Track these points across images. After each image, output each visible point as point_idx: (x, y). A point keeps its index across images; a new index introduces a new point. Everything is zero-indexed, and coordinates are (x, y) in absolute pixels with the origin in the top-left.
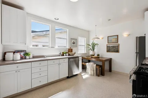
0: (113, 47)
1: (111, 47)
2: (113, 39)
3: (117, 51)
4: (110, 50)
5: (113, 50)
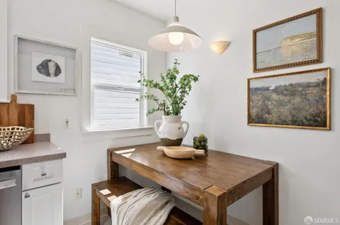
0: (290, 91)
1: (277, 90)
2: (290, 43)
4: (269, 113)
5: (285, 111)
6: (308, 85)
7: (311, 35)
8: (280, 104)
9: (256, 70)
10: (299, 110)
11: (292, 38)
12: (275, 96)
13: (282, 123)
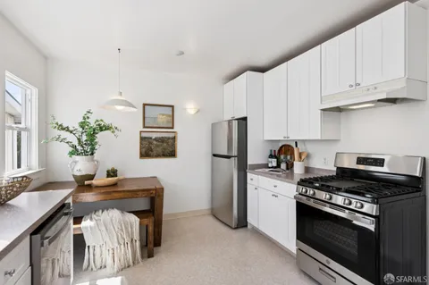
0: (162, 140)
1: (156, 139)
2: (160, 116)
3: (173, 154)
4: (152, 151)
5: (159, 150)
6: (169, 138)
7: (169, 116)
8: (157, 146)
9: (144, 127)
10: (165, 149)
11: (163, 115)
12: (155, 142)
13: (158, 156)
